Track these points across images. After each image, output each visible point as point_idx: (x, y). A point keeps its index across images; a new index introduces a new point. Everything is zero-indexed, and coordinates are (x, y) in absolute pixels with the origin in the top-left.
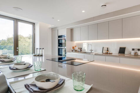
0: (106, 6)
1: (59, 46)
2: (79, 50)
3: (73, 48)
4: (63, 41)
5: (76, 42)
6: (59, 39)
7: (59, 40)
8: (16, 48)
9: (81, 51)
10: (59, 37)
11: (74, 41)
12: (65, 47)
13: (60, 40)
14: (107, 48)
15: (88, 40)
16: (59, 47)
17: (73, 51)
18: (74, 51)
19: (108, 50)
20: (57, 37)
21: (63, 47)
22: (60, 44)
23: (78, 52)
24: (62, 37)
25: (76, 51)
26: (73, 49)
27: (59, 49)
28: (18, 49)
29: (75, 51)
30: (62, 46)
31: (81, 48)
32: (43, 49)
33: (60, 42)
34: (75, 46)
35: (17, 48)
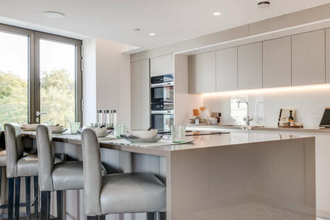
0: (268, 3)
1: (153, 108)
2: (214, 120)
3: (196, 112)
4: (166, 94)
5: (204, 96)
6: (153, 85)
7: (153, 90)
8: (35, 114)
9: (219, 121)
10: (154, 80)
11: (198, 91)
12: (172, 112)
13: (157, 91)
14: (291, 111)
15: (238, 89)
16: (154, 112)
17: (193, 122)
18: (197, 121)
19: (291, 118)
20: (148, 81)
21: (165, 112)
22: (157, 103)
23: (211, 124)
24: (162, 82)
25: (203, 122)
26: (194, 117)
27: (153, 117)
28: (39, 117)
29: (200, 122)
30: (162, 109)
31: (220, 115)
32: (115, 111)
33: (157, 97)
34: (202, 109)
35: (38, 113)
